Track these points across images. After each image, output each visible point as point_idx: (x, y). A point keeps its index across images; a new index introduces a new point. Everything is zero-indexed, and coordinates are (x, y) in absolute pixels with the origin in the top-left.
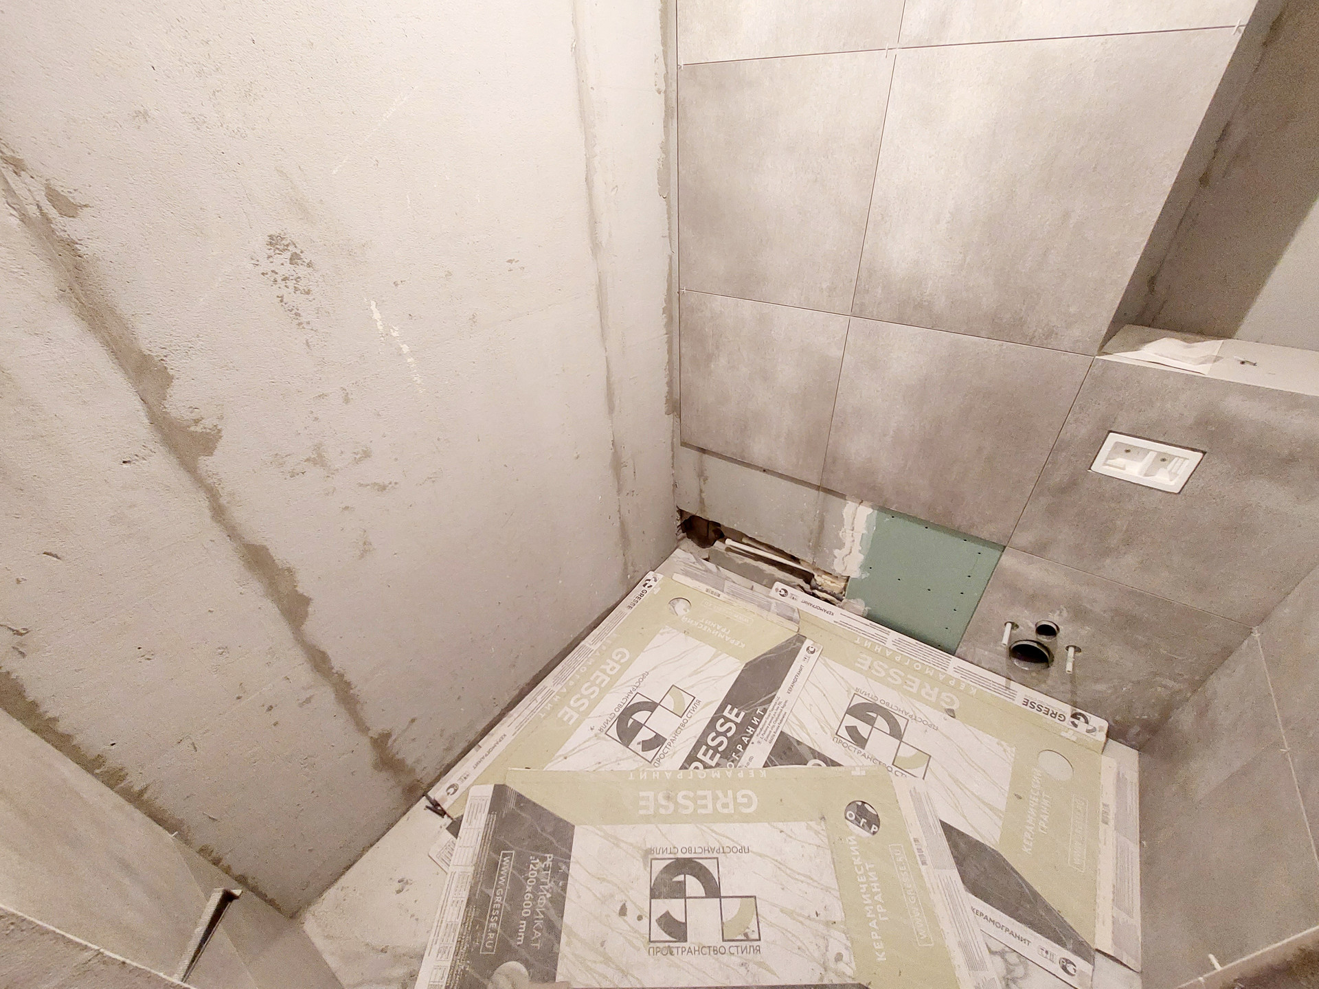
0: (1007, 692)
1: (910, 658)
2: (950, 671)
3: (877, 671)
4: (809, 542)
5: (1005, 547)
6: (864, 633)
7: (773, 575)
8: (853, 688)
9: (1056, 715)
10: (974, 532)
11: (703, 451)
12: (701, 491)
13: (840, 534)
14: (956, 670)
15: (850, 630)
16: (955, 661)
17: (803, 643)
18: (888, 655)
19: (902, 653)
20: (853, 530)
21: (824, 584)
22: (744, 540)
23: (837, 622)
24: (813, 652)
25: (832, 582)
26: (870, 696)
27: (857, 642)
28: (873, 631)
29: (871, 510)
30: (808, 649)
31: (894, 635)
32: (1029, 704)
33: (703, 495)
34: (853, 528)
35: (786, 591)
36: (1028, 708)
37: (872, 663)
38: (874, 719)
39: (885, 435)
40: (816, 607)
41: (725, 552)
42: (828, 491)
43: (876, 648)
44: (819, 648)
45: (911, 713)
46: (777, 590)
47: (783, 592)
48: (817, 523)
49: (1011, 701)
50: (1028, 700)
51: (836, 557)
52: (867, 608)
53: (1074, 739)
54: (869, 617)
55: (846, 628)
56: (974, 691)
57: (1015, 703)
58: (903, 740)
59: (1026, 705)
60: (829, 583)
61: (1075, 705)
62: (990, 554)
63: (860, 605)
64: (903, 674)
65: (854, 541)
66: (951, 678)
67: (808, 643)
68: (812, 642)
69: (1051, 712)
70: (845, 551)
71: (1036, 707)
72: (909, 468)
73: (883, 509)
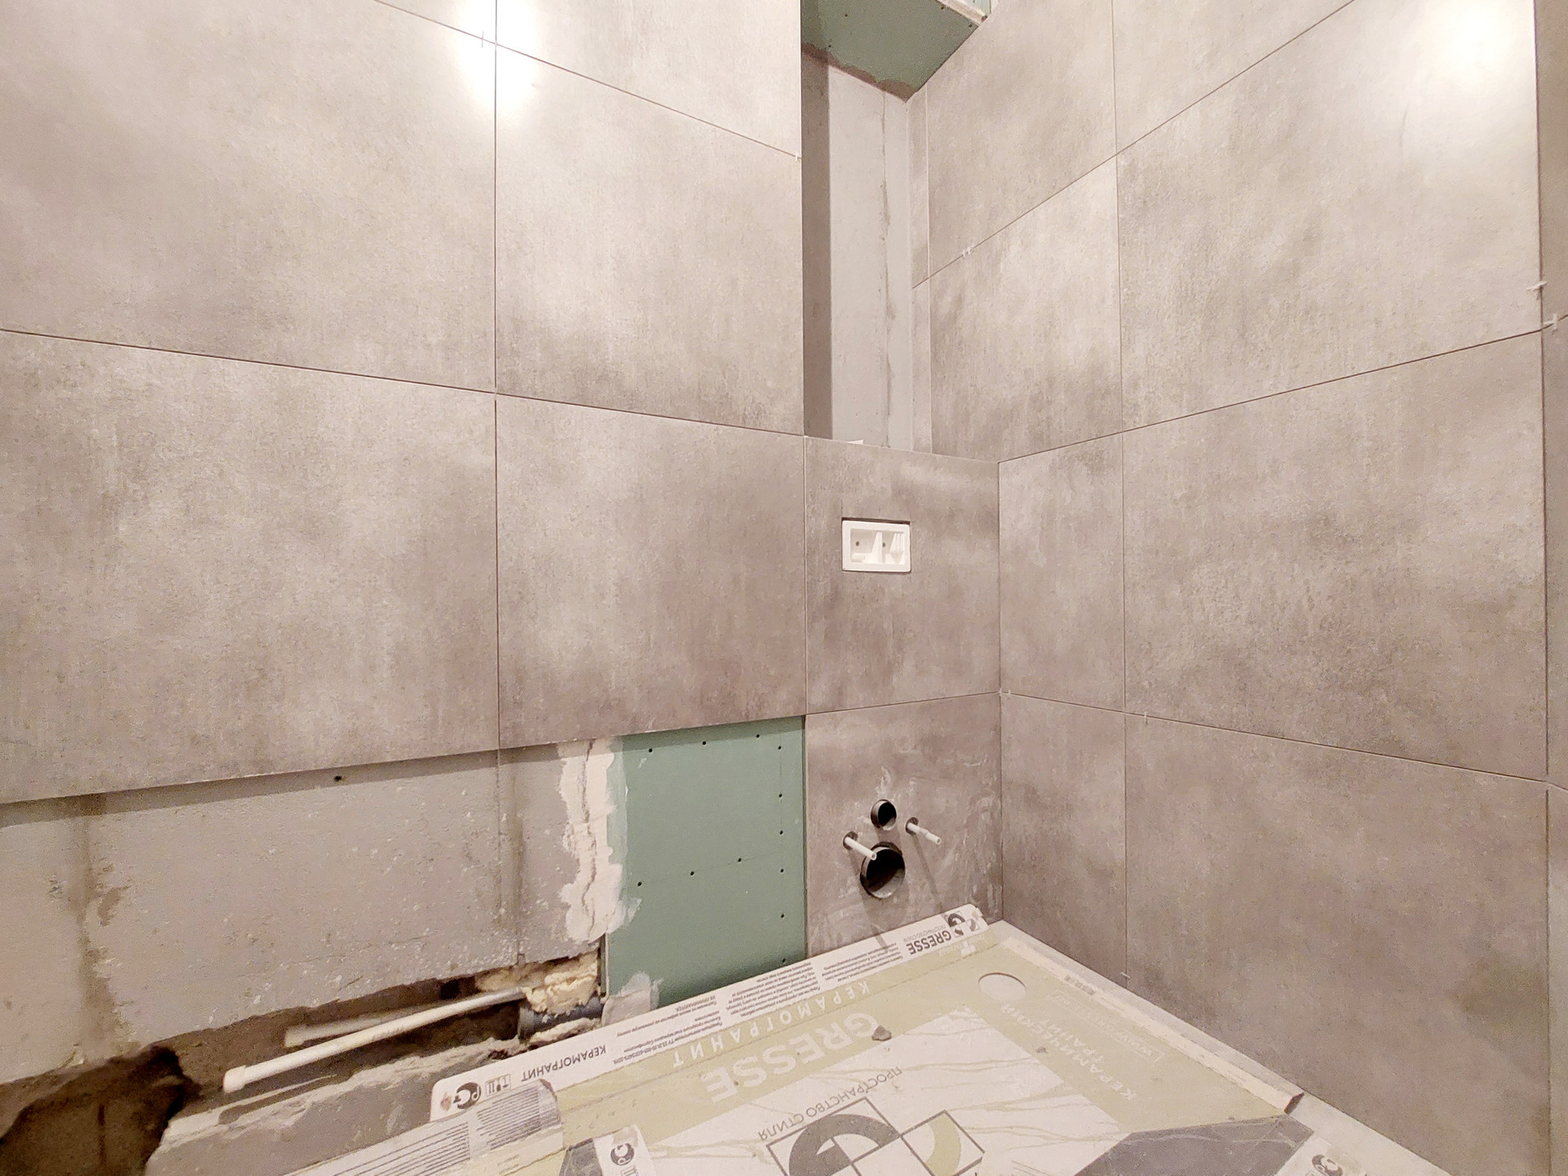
0: (889, 954)
1: (769, 1014)
2: (825, 985)
3: (749, 1078)
4: (499, 906)
5: (804, 718)
6: (678, 1035)
7: (416, 1076)
8: (756, 1141)
9: (941, 937)
10: (768, 714)
11: (91, 804)
12: (92, 956)
13: (565, 844)
14: (829, 972)
15: (652, 1053)
16: (817, 963)
17: (592, 1156)
18: (738, 1040)
19: (753, 1015)
20: (587, 820)
21: (555, 999)
22: (292, 1039)
23: (621, 1060)
24: (630, 1154)
25: (570, 980)
26: (789, 1124)
27: (679, 1063)
28: (688, 1020)
29: (611, 756)
30: (615, 1158)
31: (723, 995)
32: (916, 949)
33: (103, 969)
34: (587, 813)
35: (472, 1087)
36: (918, 954)
37: (731, 1074)
38: (837, 1149)
39: (603, 596)
40: (564, 1064)
41: (225, 1128)
42: (515, 754)
43: (715, 1044)
44: (633, 1134)
45: (856, 1085)
46: (445, 1103)
47: (465, 1096)
48: (507, 847)
49: (899, 961)
50: (911, 944)
51: (568, 907)
52: (655, 987)
53: (973, 949)
54: (665, 999)
55: (644, 1055)
56: (865, 988)
57: (905, 959)
58: (900, 1132)
59: (915, 952)
60: (564, 987)
61: (941, 910)
62: (791, 737)
63: (641, 988)
64: (782, 1048)
65: (594, 843)
66: (830, 994)
67: (603, 1148)
68: (610, 1138)
69: (935, 938)
70: (583, 877)
71: (923, 946)
72: (655, 644)
73: (631, 741)
